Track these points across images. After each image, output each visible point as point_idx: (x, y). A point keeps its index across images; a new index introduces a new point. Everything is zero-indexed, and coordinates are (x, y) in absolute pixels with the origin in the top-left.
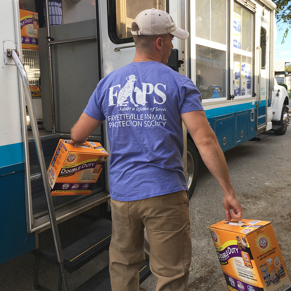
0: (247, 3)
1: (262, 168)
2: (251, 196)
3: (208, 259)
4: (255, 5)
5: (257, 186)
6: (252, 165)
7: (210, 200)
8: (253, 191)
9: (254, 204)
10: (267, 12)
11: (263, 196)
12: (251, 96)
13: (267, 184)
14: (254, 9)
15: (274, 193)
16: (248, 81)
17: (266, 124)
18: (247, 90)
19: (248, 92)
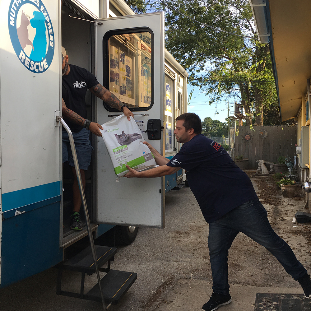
0: (170, 73)
1: (184, 213)
2: (182, 232)
3: (166, 272)
4: (174, 74)
5: (184, 225)
6: (175, 211)
7: (151, 237)
8: (183, 229)
9: (186, 237)
10: (182, 79)
11: (191, 231)
12: (172, 150)
13: (191, 223)
14: (174, 77)
15: (199, 229)
16: (170, 138)
17: (183, 175)
18: (169, 145)
19: (170, 147)
